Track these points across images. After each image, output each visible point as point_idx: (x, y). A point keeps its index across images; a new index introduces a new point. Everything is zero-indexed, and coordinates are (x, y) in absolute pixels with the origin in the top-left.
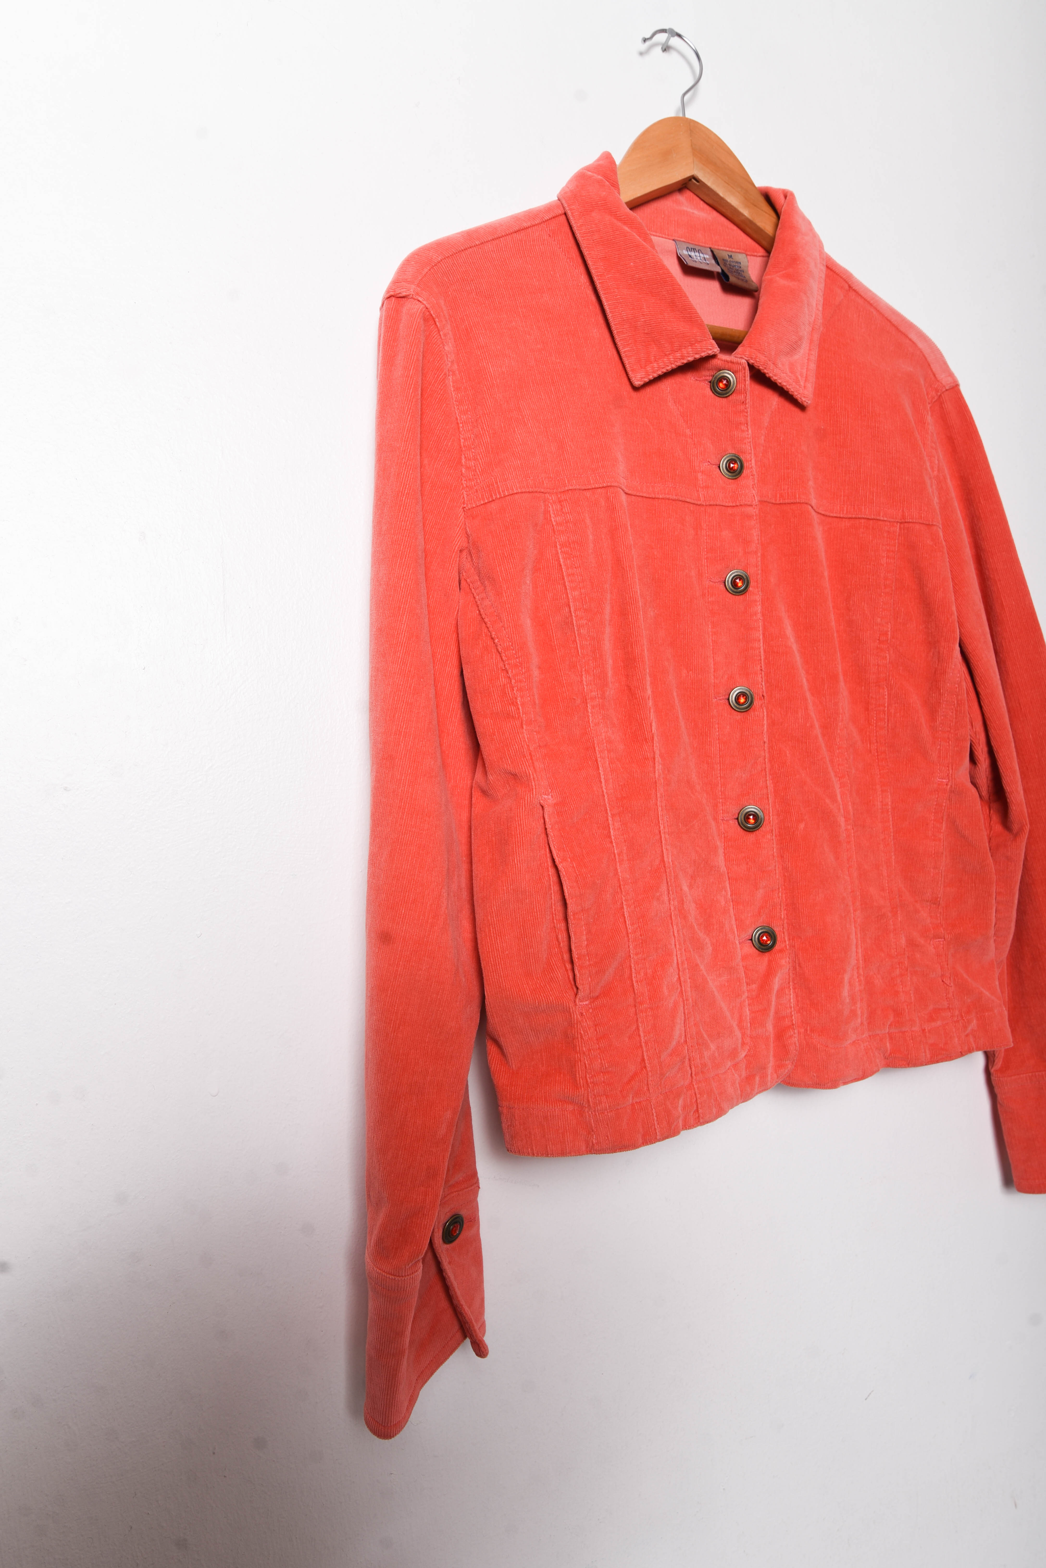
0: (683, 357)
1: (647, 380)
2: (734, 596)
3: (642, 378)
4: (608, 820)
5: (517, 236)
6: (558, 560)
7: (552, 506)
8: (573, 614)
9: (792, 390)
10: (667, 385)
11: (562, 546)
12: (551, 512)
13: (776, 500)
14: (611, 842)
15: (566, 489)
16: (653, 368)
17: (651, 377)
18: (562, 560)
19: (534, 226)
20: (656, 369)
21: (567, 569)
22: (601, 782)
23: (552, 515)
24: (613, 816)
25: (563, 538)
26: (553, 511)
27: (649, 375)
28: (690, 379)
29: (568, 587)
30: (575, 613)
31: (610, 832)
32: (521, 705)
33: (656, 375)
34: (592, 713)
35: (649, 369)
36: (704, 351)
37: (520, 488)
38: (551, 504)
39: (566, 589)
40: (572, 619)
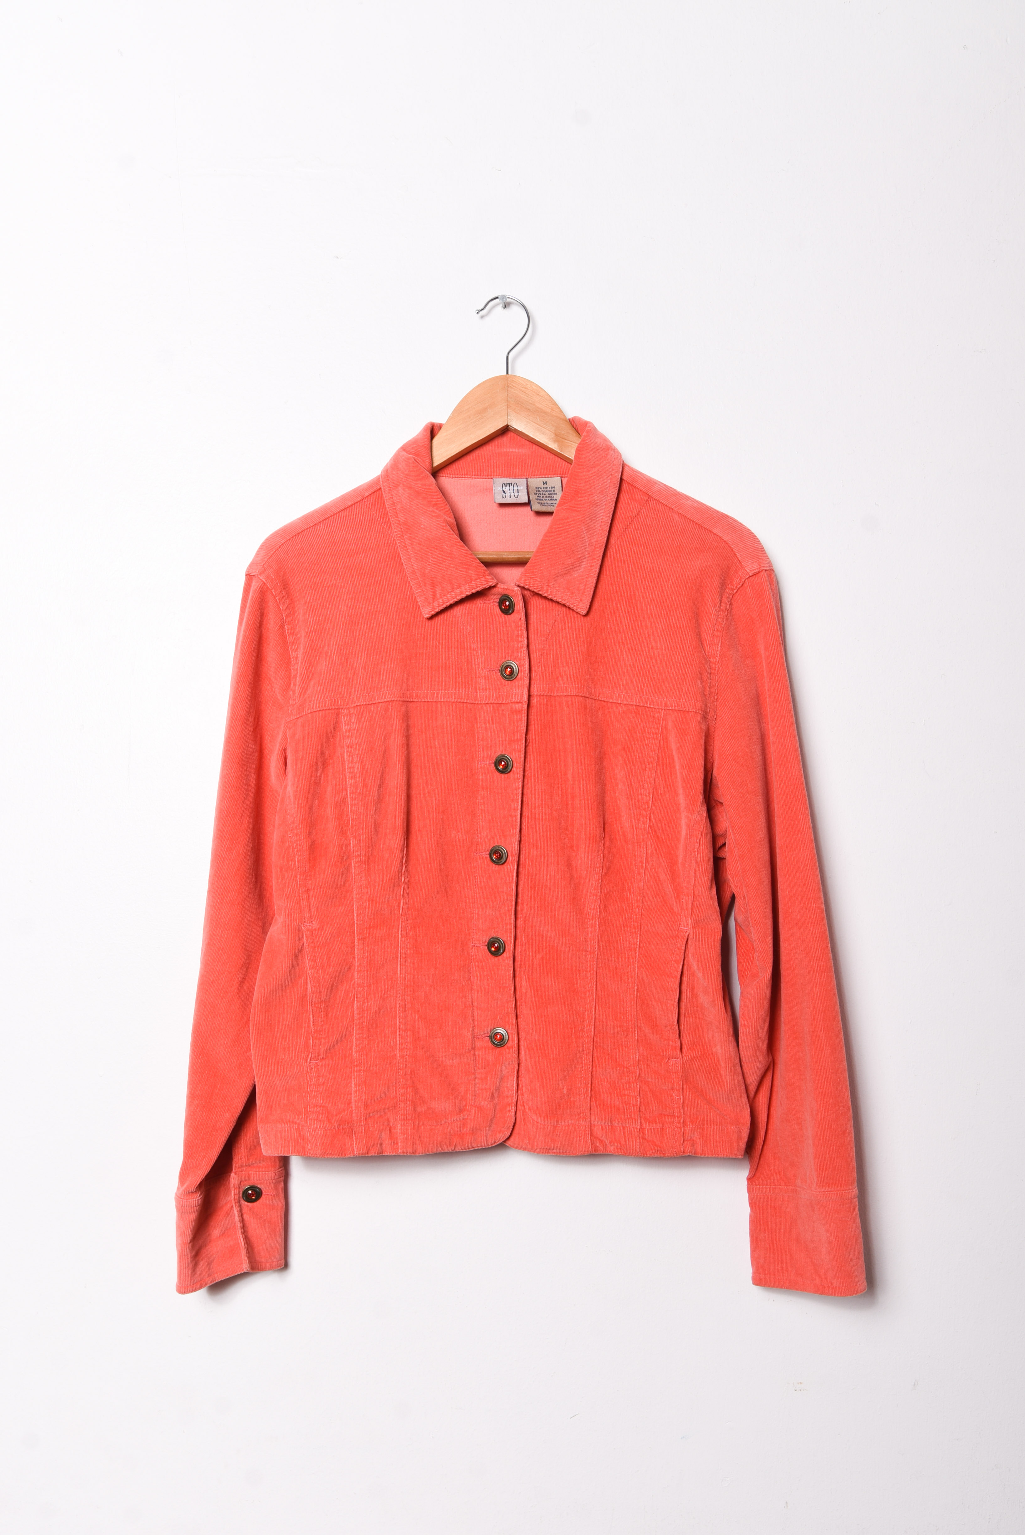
0: (461, 593)
1: (433, 613)
2: (500, 775)
3: (429, 612)
4: (355, 942)
5: (343, 514)
6: (343, 757)
7: (344, 718)
8: (349, 796)
9: (568, 604)
10: (458, 611)
11: (348, 747)
12: (343, 722)
13: (554, 693)
14: (354, 958)
15: (355, 705)
16: (439, 603)
17: (437, 610)
18: (346, 757)
19: (357, 502)
20: (441, 603)
21: (349, 763)
22: (354, 916)
23: (343, 725)
24: (358, 939)
25: (348, 741)
26: (345, 721)
27: (435, 609)
28: (479, 603)
29: (347, 777)
30: (350, 795)
31: (354, 951)
32: (298, 861)
33: (441, 608)
34: (354, 867)
35: (435, 604)
36: (479, 587)
37: (319, 707)
38: (344, 716)
39: (346, 778)
40: (348, 799)
